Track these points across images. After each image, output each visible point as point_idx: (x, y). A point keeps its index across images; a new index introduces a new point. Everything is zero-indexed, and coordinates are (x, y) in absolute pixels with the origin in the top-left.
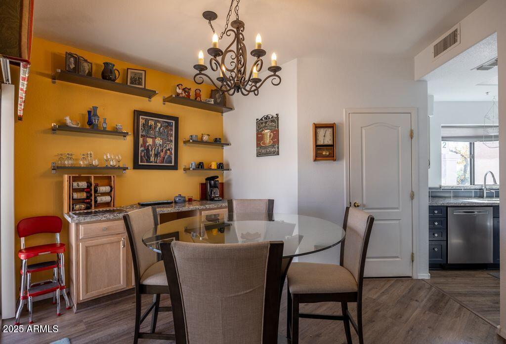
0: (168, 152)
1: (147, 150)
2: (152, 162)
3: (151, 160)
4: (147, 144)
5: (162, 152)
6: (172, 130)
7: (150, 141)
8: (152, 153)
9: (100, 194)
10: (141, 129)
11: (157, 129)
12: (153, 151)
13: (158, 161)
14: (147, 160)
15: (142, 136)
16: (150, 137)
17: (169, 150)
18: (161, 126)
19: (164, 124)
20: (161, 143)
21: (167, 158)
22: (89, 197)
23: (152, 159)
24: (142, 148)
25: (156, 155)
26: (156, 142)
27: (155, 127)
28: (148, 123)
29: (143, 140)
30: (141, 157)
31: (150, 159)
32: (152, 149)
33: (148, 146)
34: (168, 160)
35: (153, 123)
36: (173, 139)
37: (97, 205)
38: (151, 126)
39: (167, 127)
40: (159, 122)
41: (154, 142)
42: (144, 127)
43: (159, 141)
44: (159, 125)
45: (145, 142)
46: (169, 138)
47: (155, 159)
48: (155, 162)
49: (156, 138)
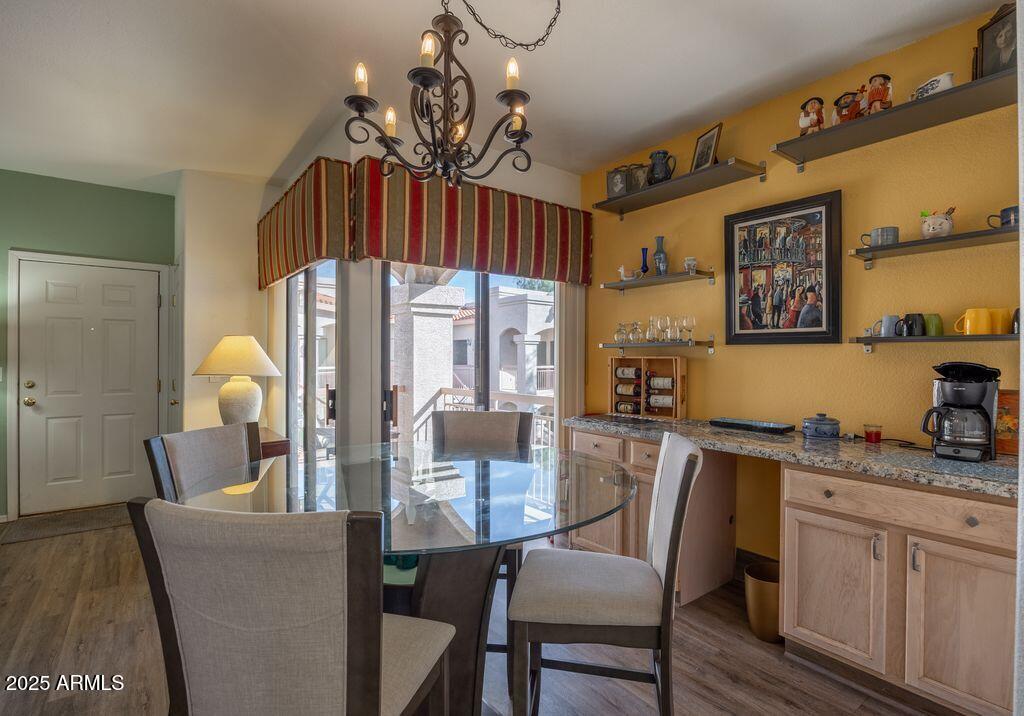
0: (809, 295)
1: (755, 299)
2: (766, 326)
3: (764, 322)
4: (755, 285)
5: (794, 297)
6: (821, 233)
7: (760, 277)
8: (766, 304)
9: (657, 391)
10: (740, 253)
11: (778, 241)
12: (769, 299)
13: (781, 323)
14: (753, 322)
15: (742, 268)
16: (760, 268)
17: (811, 289)
18: (788, 233)
19: (797, 224)
20: (789, 276)
21: (807, 313)
22: (637, 394)
23: (767, 318)
24: (744, 297)
25: (777, 309)
26: (776, 276)
27: (772, 240)
28: (755, 235)
29: (745, 277)
30: (741, 316)
31: (761, 320)
32: (765, 296)
33: (757, 289)
34: (809, 318)
35: (767, 231)
36: (822, 257)
37: (650, 409)
38: (762, 239)
39: (803, 230)
40: (780, 223)
41: (770, 277)
42: (746, 247)
43: (782, 272)
44: (782, 231)
45: (748, 281)
46: (812, 258)
47: (773, 318)
48: (773, 327)
49: (774, 266)
